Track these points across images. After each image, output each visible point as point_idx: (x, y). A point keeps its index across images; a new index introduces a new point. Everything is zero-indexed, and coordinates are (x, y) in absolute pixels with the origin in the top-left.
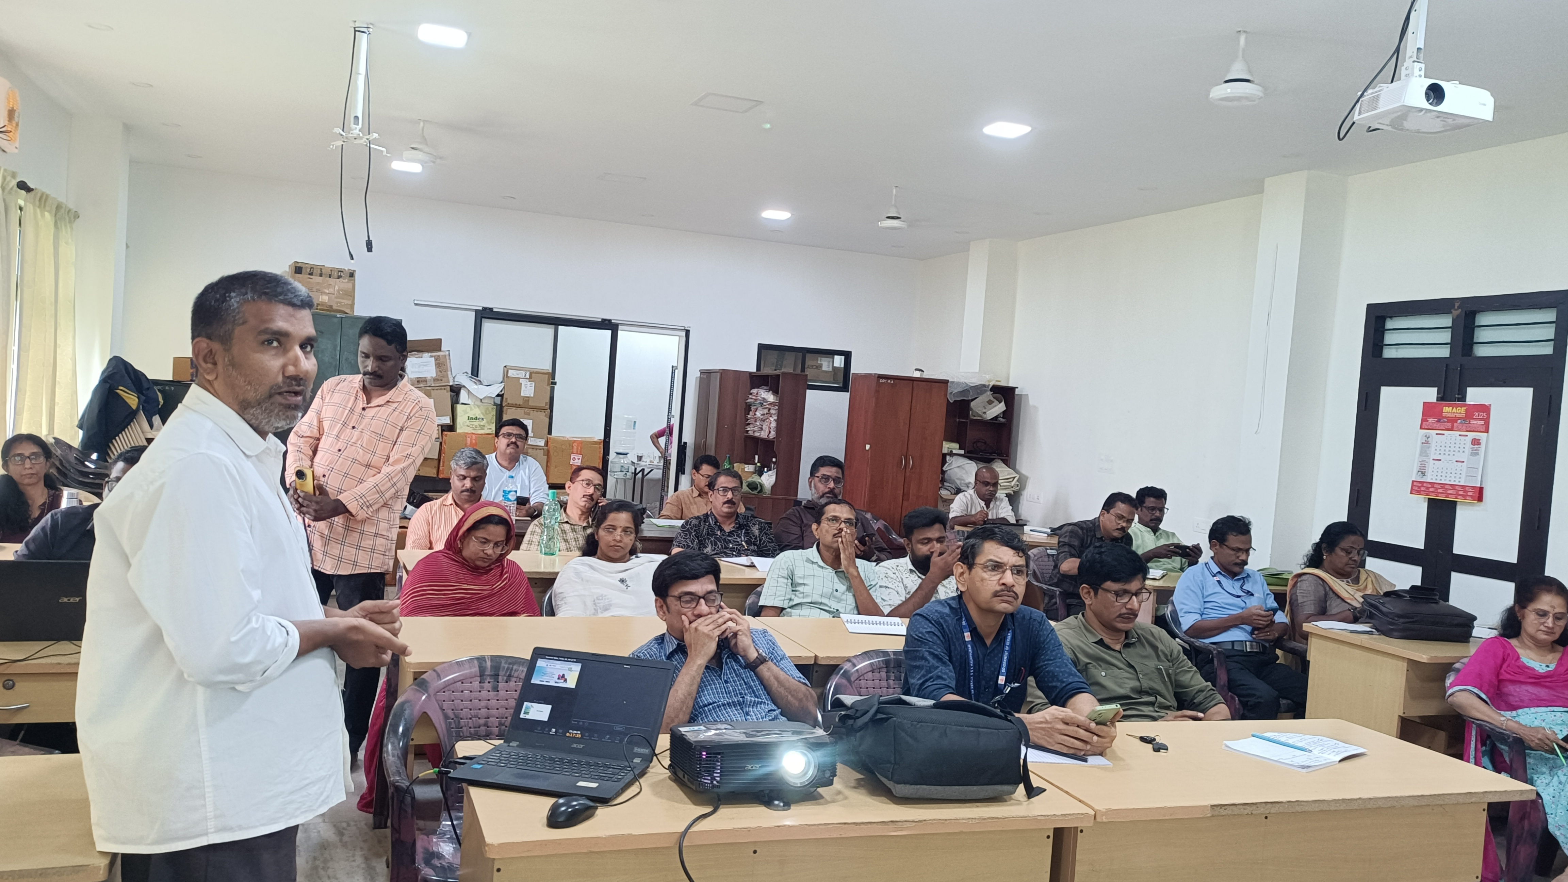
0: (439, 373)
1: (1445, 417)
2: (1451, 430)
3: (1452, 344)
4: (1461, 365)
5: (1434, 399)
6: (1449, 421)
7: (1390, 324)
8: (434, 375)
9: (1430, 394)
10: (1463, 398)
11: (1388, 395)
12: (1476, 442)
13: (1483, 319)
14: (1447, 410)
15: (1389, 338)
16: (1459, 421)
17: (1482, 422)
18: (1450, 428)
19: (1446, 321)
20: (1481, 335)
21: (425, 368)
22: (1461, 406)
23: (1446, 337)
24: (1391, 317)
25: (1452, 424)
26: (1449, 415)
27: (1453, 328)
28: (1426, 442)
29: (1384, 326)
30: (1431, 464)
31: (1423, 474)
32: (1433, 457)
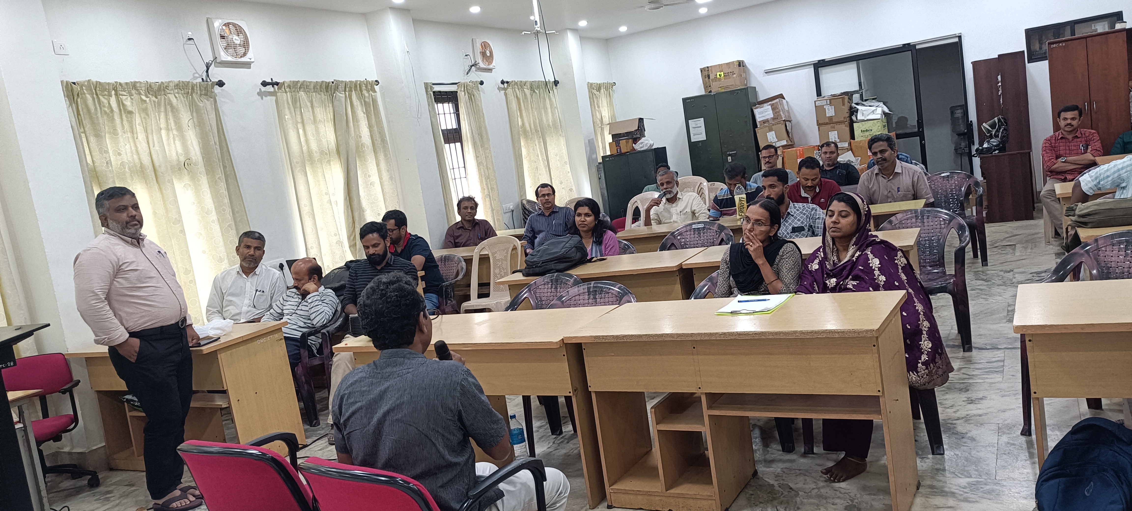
0: (775, 114)
8: (772, 116)
21: (766, 113)
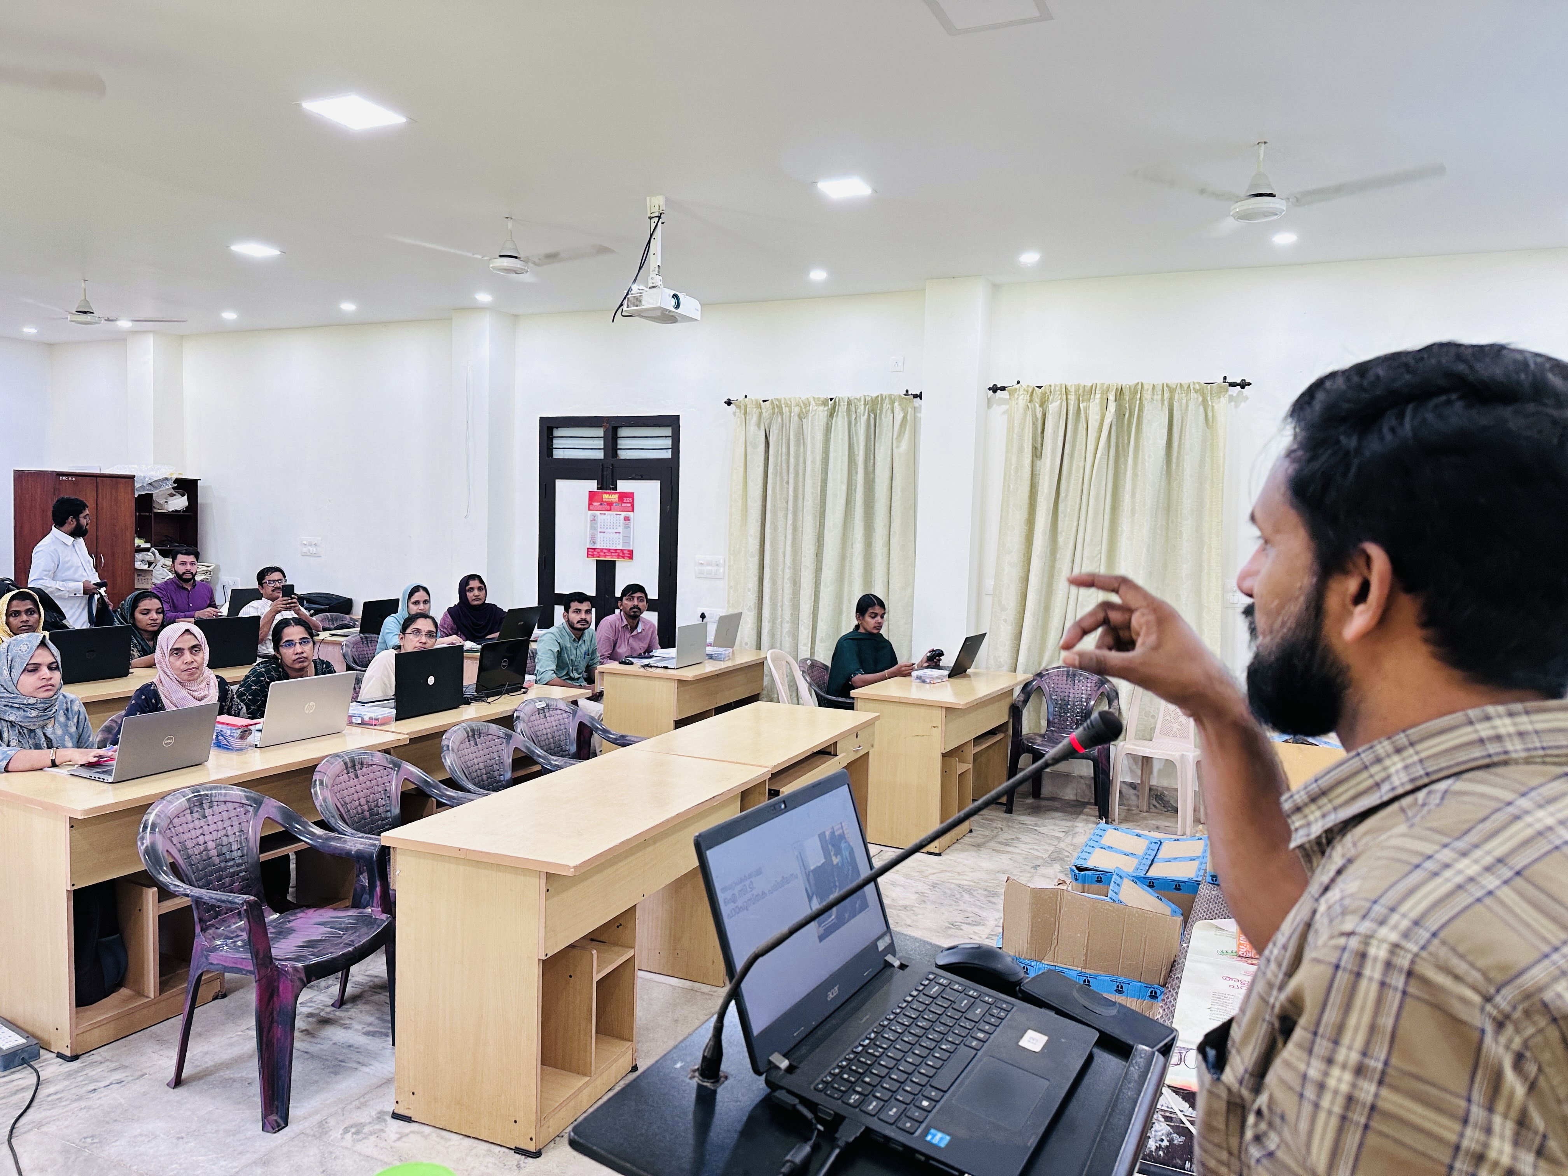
1: (604, 502)
2: (610, 510)
3: (605, 449)
4: (611, 464)
5: (595, 490)
6: (607, 505)
7: (557, 433)
9: (592, 485)
10: (615, 489)
11: (561, 485)
12: (626, 519)
13: (623, 432)
14: (605, 496)
15: (557, 443)
16: (614, 504)
17: (629, 505)
19: (600, 432)
20: (622, 443)
22: (615, 494)
23: (600, 443)
24: (557, 428)
25: (609, 506)
26: (607, 500)
27: (605, 438)
28: (594, 520)
29: (552, 434)
30: (599, 535)
31: (594, 543)
32: (599, 530)
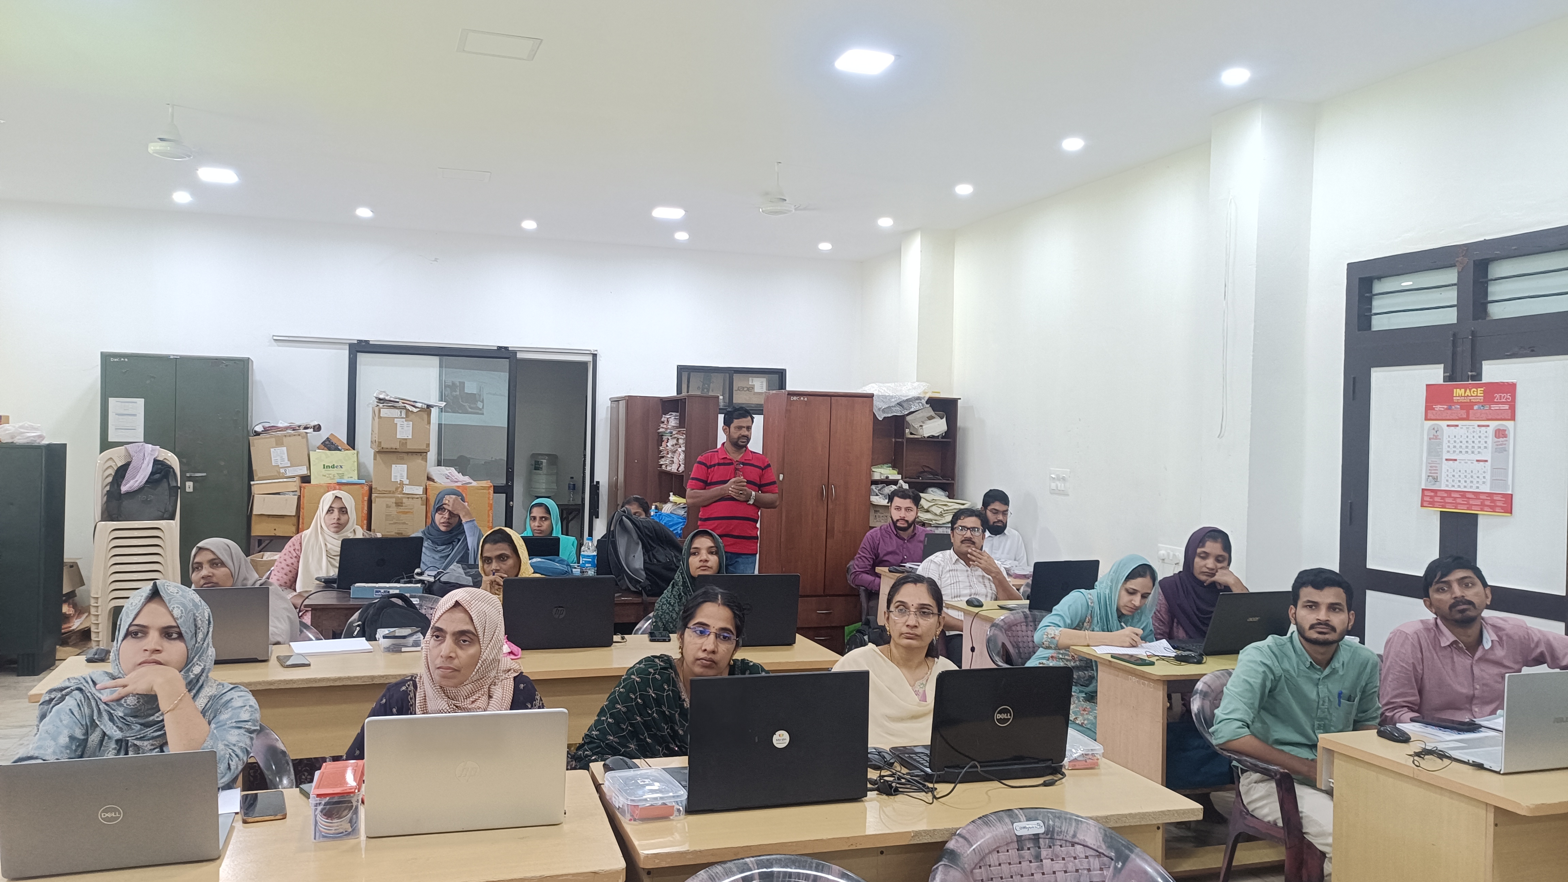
1: (1458, 403)
2: (1467, 419)
3: (1460, 306)
4: (1473, 333)
5: (1441, 382)
6: (1462, 408)
7: (1379, 287)
9: (1435, 374)
10: (1478, 376)
11: (1381, 378)
12: (1500, 434)
13: (1499, 270)
14: (1458, 392)
15: (1378, 305)
16: (1476, 407)
17: (1507, 407)
18: (1465, 416)
19: (1451, 276)
20: (1497, 291)
22: (1477, 386)
23: (1451, 296)
24: (1379, 278)
25: (1467, 411)
26: (1462, 400)
27: (1460, 285)
28: (1435, 438)
29: (1370, 290)
30: (1446, 465)
31: (1436, 479)
32: (1446, 456)
